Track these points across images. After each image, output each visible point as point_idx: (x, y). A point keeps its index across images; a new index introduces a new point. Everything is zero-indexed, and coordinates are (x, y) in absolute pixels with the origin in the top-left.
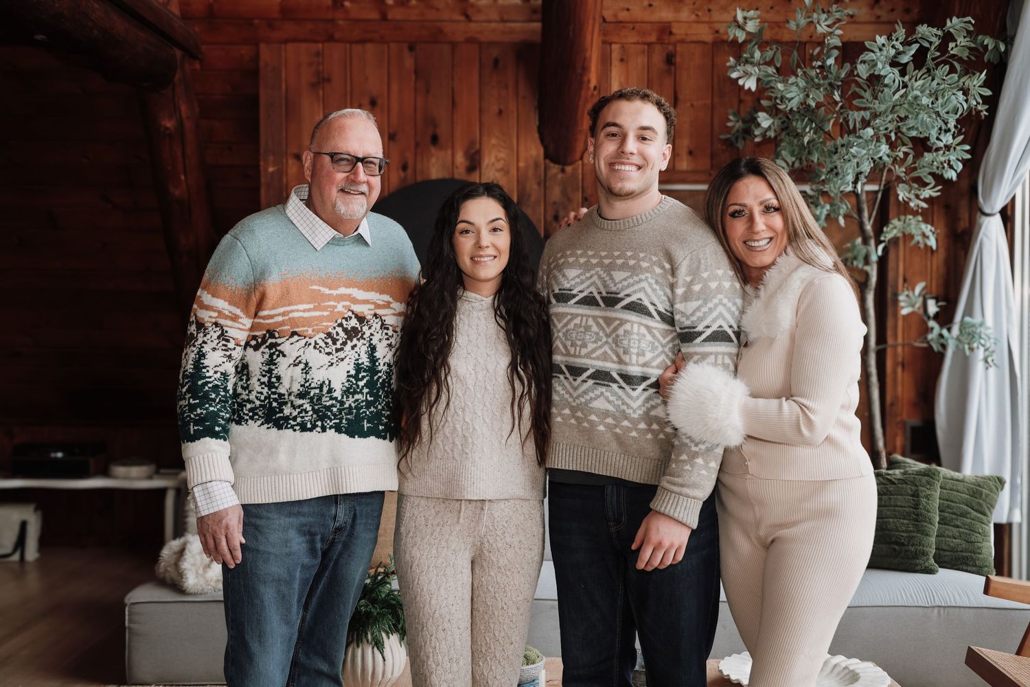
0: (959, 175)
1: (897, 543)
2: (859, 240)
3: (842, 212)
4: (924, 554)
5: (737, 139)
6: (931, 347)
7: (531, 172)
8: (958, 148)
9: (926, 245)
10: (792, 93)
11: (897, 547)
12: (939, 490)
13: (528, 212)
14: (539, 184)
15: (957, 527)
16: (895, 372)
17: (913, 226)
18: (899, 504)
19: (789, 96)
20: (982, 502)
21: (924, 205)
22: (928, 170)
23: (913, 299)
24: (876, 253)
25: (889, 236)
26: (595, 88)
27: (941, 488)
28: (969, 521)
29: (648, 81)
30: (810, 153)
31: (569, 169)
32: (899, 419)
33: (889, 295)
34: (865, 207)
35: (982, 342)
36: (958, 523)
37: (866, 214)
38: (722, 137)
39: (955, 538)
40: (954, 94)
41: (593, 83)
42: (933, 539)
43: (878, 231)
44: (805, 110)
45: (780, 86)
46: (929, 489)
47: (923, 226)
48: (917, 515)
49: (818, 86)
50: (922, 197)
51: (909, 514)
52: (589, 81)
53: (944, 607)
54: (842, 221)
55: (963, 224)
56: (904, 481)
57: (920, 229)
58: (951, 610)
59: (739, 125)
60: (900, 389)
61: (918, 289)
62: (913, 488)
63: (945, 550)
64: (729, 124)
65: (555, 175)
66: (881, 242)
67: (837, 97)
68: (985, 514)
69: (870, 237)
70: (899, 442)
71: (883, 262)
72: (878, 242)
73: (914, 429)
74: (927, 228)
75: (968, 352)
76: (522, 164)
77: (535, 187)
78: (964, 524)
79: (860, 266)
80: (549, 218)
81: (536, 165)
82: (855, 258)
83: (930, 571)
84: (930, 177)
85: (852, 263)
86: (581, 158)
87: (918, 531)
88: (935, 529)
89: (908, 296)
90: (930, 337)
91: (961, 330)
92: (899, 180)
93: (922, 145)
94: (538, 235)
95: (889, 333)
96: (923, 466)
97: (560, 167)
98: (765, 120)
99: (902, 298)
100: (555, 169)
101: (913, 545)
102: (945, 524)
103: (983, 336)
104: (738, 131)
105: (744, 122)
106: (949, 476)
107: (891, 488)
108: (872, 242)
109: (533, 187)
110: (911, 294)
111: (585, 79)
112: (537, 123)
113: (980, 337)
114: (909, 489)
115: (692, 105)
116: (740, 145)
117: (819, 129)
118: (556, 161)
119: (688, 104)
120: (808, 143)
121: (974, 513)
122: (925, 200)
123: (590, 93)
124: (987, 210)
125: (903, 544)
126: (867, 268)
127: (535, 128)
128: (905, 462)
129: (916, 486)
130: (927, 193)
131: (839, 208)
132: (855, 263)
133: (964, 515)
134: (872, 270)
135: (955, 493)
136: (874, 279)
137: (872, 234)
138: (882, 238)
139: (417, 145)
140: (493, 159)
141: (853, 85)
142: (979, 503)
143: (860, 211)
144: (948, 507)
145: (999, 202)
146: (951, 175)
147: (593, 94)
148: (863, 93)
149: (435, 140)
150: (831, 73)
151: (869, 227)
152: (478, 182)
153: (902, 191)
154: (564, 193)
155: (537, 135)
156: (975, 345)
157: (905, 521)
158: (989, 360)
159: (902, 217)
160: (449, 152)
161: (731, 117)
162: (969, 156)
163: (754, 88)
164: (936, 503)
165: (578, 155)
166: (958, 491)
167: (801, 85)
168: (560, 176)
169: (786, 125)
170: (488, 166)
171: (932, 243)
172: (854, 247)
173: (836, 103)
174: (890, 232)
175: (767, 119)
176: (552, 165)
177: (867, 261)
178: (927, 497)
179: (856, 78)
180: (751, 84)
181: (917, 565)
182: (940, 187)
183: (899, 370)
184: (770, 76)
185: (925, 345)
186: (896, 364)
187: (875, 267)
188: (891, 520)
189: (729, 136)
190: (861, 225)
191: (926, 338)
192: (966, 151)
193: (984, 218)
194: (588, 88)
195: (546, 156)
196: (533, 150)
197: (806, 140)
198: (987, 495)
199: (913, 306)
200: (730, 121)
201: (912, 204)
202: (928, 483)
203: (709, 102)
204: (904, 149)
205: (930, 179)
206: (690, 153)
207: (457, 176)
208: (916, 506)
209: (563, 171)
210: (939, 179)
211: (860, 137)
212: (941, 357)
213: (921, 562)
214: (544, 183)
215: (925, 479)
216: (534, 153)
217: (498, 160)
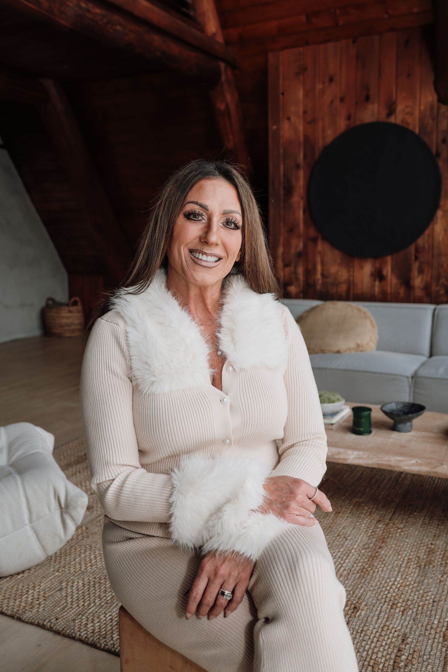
7: (428, 112)
13: (425, 139)
65: (445, 112)
76: (422, 108)
77: (430, 122)
80: (439, 141)
94: (432, 153)
100: (444, 108)
112: (433, 79)
118: (444, 103)
127: (432, 83)
139: (356, 103)
149: (367, 98)
155: (432, 88)
160: (376, 105)
170: (400, 111)
176: (442, 106)
195: (438, 101)
214: (436, 118)
216: (430, 99)
217: (407, 107)
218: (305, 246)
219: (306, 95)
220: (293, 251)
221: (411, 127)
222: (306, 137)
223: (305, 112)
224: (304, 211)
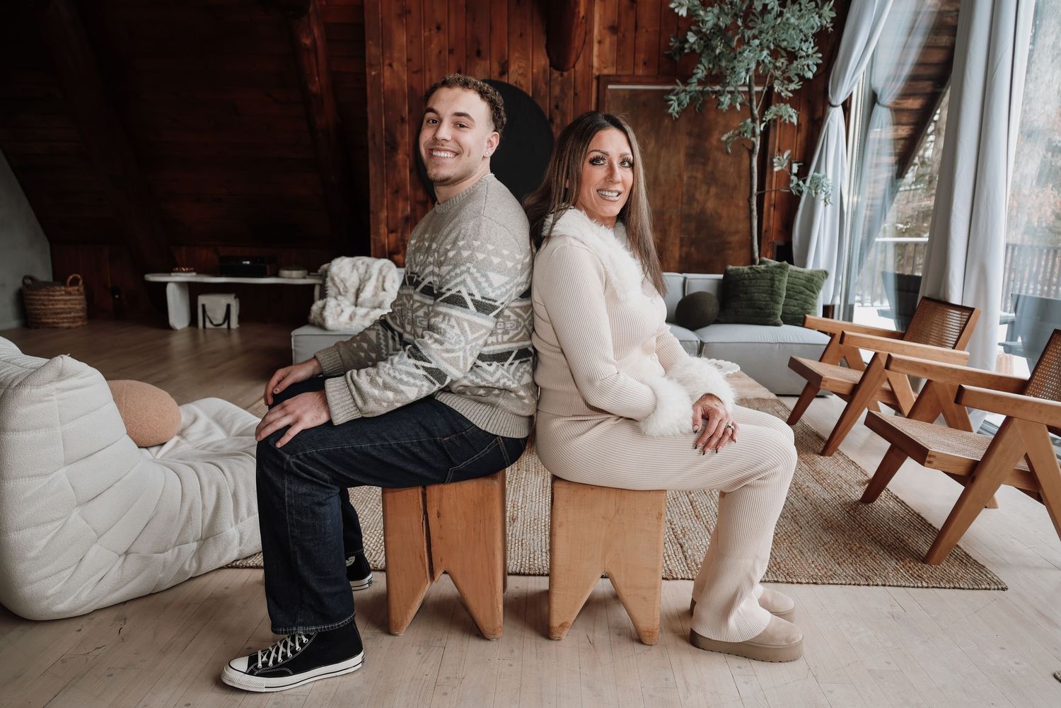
0: (814, 75)
1: (759, 308)
2: (749, 120)
3: (739, 100)
4: (775, 314)
5: (675, 54)
6: (791, 192)
7: (541, 76)
8: (814, 55)
9: (790, 121)
10: (709, 18)
11: (758, 311)
12: (787, 277)
13: (539, 103)
14: (546, 84)
15: (797, 300)
16: (769, 211)
17: (783, 110)
18: (762, 284)
19: (706, 19)
20: (813, 285)
21: (791, 95)
22: (795, 72)
23: (782, 161)
24: (760, 128)
25: (769, 117)
26: (583, 17)
27: (789, 276)
28: (804, 296)
29: (619, 13)
30: (720, 60)
31: (565, 74)
32: (769, 241)
33: (768, 160)
34: (754, 98)
35: (824, 189)
36: (798, 298)
37: (755, 103)
38: (666, 53)
39: (795, 306)
40: (813, 17)
41: (582, 13)
42: (781, 307)
43: (762, 114)
44: (718, 30)
45: (702, 13)
46: (781, 276)
47: (790, 109)
48: (773, 291)
49: (727, 14)
50: (789, 89)
51: (767, 290)
52: (579, 13)
53: (783, 343)
54: (738, 107)
55: (819, 114)
56: (765, 271)
57: (788, 112)
58: (787, 345)
59: (677, 45)
60: (772, 221)
61: (785, 156)
62: (771, 275)
63: (789, 314)
64: (671, 44)
65: (557, 78)
66: (764, 122)
67: (740, 23)
68: (814, 293)
69: (757, 119)
70: (769, 254)
71: (765, 135)
72: (762, 122)
73: (778, 247)
74: (792, 111)
75: (814, 195)
76: (535, 70)
77: (543, 86)
78: (802, 298)
79: (749, 137)
80: (552, 107)
81: (545, 71)
82: (746, 132)
83: (777, 325)
84: (796, 77)
85: (744, 135)
86: (574, 66)
87: (772, 301)
88: (782, 300)
89: (779, 159)
90: (791, 185)
91: (811, 182)
92: (776, 78)
93: (792, 56)
94: (546, 118)
95: (767, 185)
96: (777, 263)
97: (560, 72)
98: (692, 38)
99: (775, 160)
100: (556, 74)
101: (768, 309)
102: (790, 298)
103: (824, 185)
104: (676, 48)
105: (680, 42)
106: (794, 269)
107: (758, 275)
108: (758, 122)
109: (542, 85)
110: (781, 158)
111: (577, 10)
112: (545, 42)
113: (823, 186)
114: (768, 276)
115: (647, 31)
116: (677, 58)
117: (727, 44)
118: (557, 69)
119: (644, 30)
120: (719, 54)
121: (808, 292)
122: (791, 91)
123: (580, 21)
124: (834, 103)
125: (762, 309)
126: (753, 139)
127: (544, 46)
128: (768, 262)
129: (773, 274)
130: (792, 87)
131: (737, 98)
132: (745, 134)
133: (801, 293)
134: (757, 141)
135: (797, 280)
136: (758, 147)
137: (758, 116)
138: (764, 119)
139: (467, 57)
140: (516, 67)
141: (751, 14)
142: (812, 286)
143: (751, 101)
144: (793, 288)
145: (841, 97)
146: (810, 75)
147: (581, 22)
148: (756, 20)
149: (479, 53)
150: (737, 6)
151: (756, 112)
152: (506, 81)
153: (777, 85)
154: (562, 90)
155: (545, 51)
156: (819, 191)
157: (765, 295)
158: (827, 200)
159: (778, 105)
160: (488, 62)
161: (672, 39)
162: (820, 61)
163: (685, 15)
164: (785, 285)
165: (572, 64)
166: (799, 278)
167: (715, 12)
168: (560, 78)
169: (706, 44)
170: (513, 72)
171: (795, 120)
172: (745, 124)
173: (739, 27)
174: (769, 116)
175: (693, 37)
176: (555, 71)
177: (754, 134)
178: (780, 281)
179: (754, 11)
180: (683, 12)
181: (770, 321)
182: (801, 83)
183: (772, 209)
184: (694, 6)
185: (788, 191)
186: (770, 205)
187: (759, 138)
188: (756, 294)
189: (670, 52)
190: (752, 110)
191: (789, 186)
192: (820, 58)
193: (831, 108)
194: (579, 17)
195: (551, 66)
196: (542, 61)
197: (718, 51)
198: (817, 282)
199: (782, 166)
200: (672, 42)
201: (783, 94)
202: (781, 272)
203: (658, 28)
204: (782, 60)
205: (796, 79)
206: (645, 63)
207: (493, 78)
208: (772, 286)
209: (562, 75)
210: (802, 78)
211: (751, 46)
212: (798, 199)
213: (772, 319)
214: (549, 83)
215: (778, 270)
216: (543, 63)
217: (520, 68)
218: (413, 210)
219: (410, 41)
220: (400, 215)
221: (524, 90)
222: (411, 88)
223: (409, 60)
224: (410, 172)
